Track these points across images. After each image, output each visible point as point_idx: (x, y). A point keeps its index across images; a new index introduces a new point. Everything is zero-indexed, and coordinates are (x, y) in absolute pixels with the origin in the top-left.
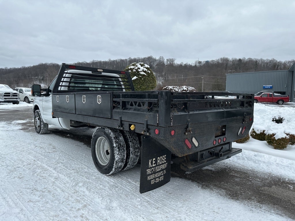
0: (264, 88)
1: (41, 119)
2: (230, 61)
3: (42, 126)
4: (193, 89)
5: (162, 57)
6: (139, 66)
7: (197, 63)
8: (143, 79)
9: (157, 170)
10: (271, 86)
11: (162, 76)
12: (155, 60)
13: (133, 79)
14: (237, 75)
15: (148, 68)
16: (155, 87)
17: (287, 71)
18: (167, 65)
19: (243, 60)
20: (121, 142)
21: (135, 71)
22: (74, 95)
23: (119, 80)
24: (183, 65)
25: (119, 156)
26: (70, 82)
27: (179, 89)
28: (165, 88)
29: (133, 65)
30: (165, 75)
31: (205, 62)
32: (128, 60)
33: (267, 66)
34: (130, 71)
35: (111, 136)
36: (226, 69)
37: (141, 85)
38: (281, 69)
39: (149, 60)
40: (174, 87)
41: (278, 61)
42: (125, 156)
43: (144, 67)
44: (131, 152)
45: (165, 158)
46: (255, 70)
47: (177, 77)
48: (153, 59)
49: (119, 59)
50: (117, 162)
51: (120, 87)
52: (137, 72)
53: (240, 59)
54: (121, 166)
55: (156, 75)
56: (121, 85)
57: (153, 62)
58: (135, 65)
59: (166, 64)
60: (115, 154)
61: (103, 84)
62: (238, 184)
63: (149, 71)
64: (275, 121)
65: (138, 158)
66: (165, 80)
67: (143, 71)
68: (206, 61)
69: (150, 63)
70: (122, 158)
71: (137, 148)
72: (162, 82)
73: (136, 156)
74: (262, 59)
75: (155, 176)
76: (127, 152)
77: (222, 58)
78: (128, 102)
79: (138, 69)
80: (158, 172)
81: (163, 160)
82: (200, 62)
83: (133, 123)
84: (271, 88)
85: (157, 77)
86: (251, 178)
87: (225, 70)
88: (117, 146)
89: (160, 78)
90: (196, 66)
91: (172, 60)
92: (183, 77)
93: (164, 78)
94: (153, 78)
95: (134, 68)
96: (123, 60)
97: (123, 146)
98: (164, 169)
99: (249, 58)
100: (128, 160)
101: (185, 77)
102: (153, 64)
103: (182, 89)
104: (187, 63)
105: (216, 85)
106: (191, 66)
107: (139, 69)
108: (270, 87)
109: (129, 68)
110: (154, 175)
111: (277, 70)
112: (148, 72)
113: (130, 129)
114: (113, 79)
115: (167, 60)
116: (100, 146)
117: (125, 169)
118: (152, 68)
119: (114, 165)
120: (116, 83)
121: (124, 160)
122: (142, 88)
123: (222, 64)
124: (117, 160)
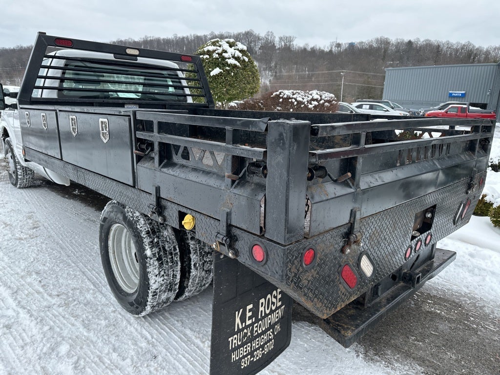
0: (451, 96)
1: (16, 158)
2: (393, 44)
3: (19, 173)
4: (332, 98)
5: (271, 32)
6: (226, 46)
7: (333, 47)
8: (232, 74)
9: (257, 331)
10: (464, 92)
11: (270, 69)
12: (259, 38)
13: (212, 74)
14: (404, 70)
15: (244, 51)
16: (256, 92)
17: (495, 65)
18: (279, 48)
19: (416, 43)
20: (166, 243)
21: (217, 55)
22: (54, 113)
23: (177, 75)
24: (309, 49)
25: (162, 278)
26: (62, 80)
27: (305, 96)
28: (276, 95)
29: (214, 44)
30: (276, 67)
31: (347, 46)
32: (208, 37)
33: (456, 54)
34: (208, 56)
35: (138, 227)
36: (383, 59)
37: (228, 87)
38: (479, 62)
39: (248, 37)
40: (295, 92)
41: (477, 46)
42: (178, 277)
43: (235, 49)
44: (193, 263)
45: (279, 296)
46: (435, 62)
47: (297, 71)
48: (255, 36)
49: (192, 34)
50: (154, 292)
51: (180, 92)
52: (222, 60)
53: (410, 40)
54: (168, 299)
55: (259, 66)
56: (182, 88)
57: (255, 41)
58: (218, 44)
59: (278, 46)
60: (150, 276)
61: (144, 85)
62: (448, 343)
63: (245, 57)
64: (490, 166)
65: (211, 274)
66: (275, 76)
67: (234, 57)
68: (349, 44)
69: (249, 43)
70: (168, 282)
71: (209, 253)
72: (270, 81)
73: (206, 271)
74: (448, 41)
75: (251, 348)
76: (182, 265)
77: (378, 39)
78: (177, 148)
79: (222, 53)
80: (259, 335)
81: (273, 303)
82: (339, 45)
83: (189, 212)
84: (463, 95)
85: (260, 72)
86: (473, 322)
87: (382, 61)
88: (154, 255)
89: (267, 72)
90: (331, 51)
91: (290, 40)
92: (308, 71)
93: (274, 74)
94: (253, 73)
95: (215, 51)
96: (200, 36)
97: (171, 254)
98: (276, 323)
99: (427, 39)
100: (186, 283)
101: (311, 73)
102: (255, 45)
103: (311, 97)
104: (316, 45)
105: (364, 89)
106: (323, 51)
107: (226, 52)
108: (460, 95)
109: (206, 49)
110: (249, 344)
111: (472, 63)
112: (244, 60)
113: (182, 226)
114: (165, 72)
115: (281, 39)
116: (119, 241)
117: (181, 299)
118: (253, 53)
119: (149, 300)
120: (172, 82)
121: (175, 285)
122: (231, 92)
123: (378, 49)
124: (157, 289)
